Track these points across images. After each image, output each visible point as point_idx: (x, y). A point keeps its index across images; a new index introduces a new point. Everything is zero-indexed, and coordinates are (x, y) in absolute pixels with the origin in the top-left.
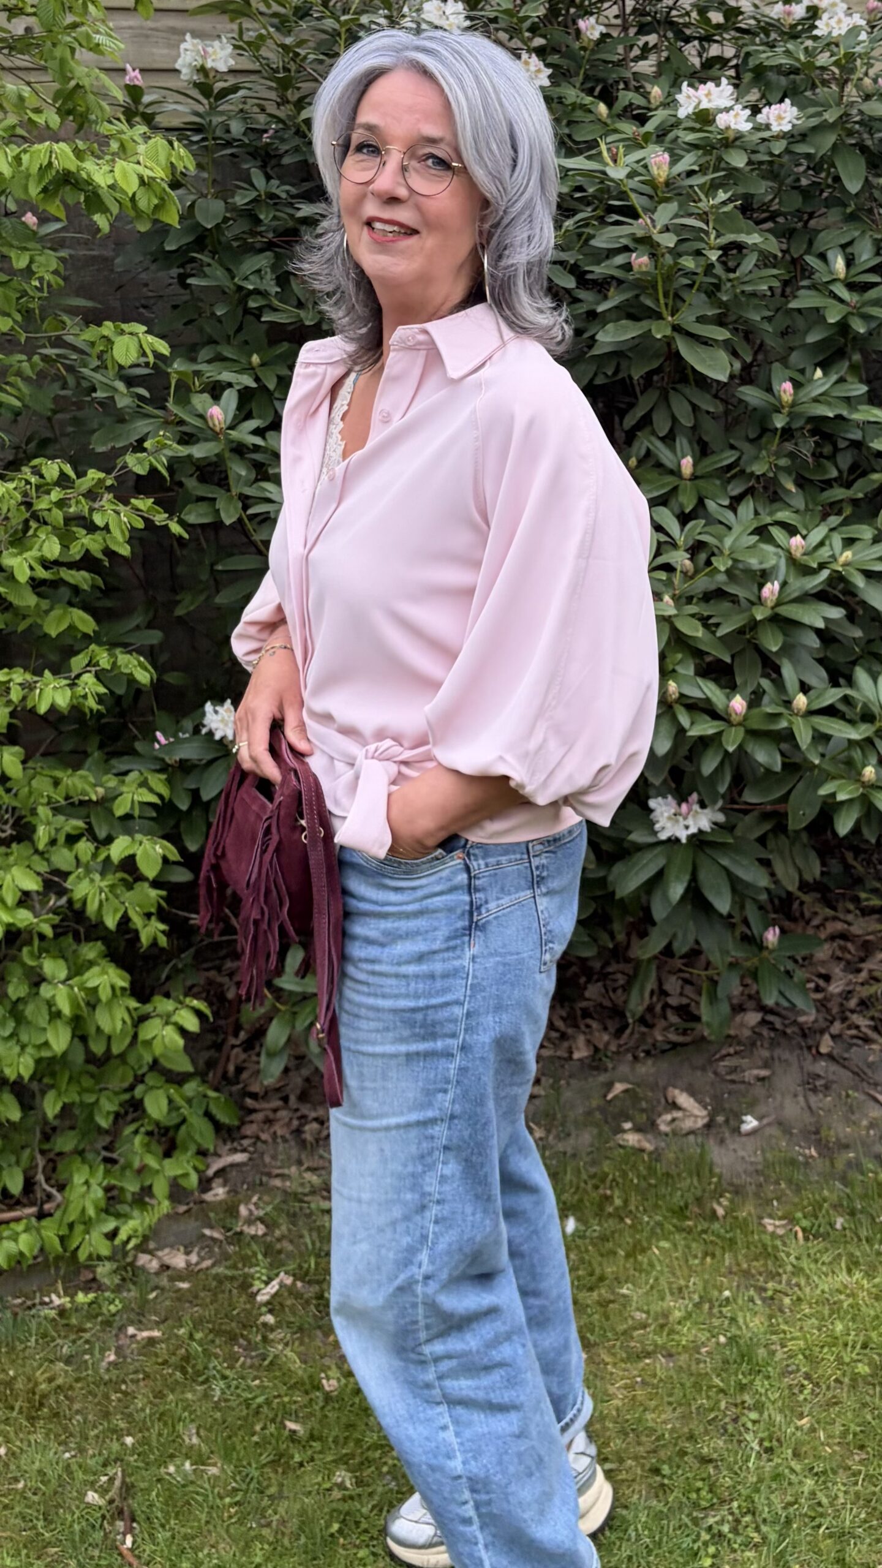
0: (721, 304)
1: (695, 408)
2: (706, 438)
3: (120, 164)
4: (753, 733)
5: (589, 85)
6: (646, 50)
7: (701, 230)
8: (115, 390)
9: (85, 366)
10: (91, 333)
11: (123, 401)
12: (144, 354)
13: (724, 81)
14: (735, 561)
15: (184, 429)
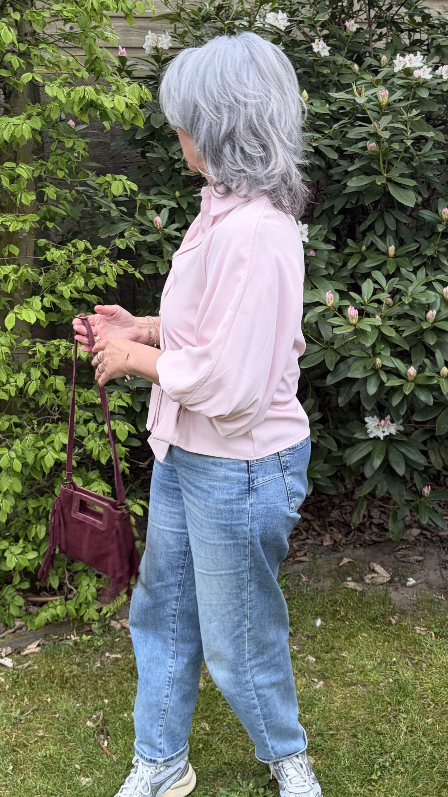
0: (413, 168)
1: (397, 221)
2: (402, 237)
3: (117, 97)
4: (419, 386)
5: (350, 55)
6: (381, 36)
7: (404, 130)
8: (111, 208)
9: (97, 196)
10: (101, 180)
11: (115, 213)
12: (125, 190)
13: (419, 53)
14: (414, 299)
15: (142, 227)
